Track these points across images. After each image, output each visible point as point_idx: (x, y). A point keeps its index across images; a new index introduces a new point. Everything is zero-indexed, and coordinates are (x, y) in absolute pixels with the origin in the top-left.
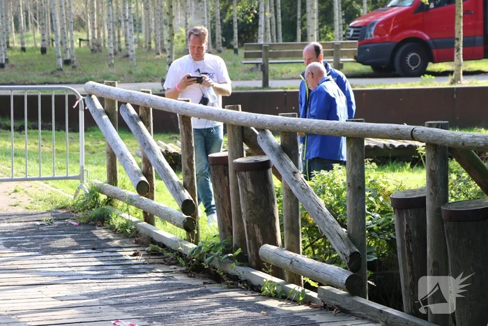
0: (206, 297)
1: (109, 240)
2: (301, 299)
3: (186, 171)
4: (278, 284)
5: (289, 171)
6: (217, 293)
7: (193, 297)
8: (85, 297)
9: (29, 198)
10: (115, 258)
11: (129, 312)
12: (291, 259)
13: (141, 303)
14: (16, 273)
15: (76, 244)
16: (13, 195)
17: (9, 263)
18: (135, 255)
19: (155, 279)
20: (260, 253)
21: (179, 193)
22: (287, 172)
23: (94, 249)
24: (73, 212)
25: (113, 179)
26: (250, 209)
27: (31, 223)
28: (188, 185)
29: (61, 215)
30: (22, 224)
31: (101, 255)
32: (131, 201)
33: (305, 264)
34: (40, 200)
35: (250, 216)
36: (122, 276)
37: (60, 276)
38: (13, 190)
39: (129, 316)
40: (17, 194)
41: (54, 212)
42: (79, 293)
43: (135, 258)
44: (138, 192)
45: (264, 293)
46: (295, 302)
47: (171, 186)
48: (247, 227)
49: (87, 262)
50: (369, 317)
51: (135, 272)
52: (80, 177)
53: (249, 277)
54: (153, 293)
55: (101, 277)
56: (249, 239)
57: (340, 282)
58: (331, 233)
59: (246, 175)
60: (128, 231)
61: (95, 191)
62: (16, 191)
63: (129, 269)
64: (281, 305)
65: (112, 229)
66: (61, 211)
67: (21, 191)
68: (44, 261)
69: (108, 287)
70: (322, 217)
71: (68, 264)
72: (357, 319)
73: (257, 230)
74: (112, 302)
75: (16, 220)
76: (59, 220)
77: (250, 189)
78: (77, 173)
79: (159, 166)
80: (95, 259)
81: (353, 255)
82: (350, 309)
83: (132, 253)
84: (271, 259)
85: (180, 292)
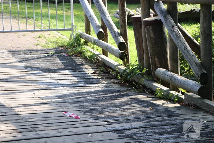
0: (124, 98)
1: (82, 64)
2: (176, 100)
3: (122, 26)
4: (165, 91)
5: (170, 25)
6: (132, 95)
7: (117, 98)
8: (57, 97)
9: (46, 41)
10: (83, 75)
11: (76, 106)
12: (171, 77)
13: (86, 101)
14: (25, 83)
15: (63, 67)
16: (38, 39)
17: (24, 77)
18: (93, 73)
19: (101, 87)
20: (156, 73)
21: (117, 38)
22: (169, 26)
23: (72, 70)
24: (66, 48)
25: (88, 30)
26: (152, 47)
27: (43, 55)
28: (123, 34)
29: (60, 50)
30: (38, 55)
31: (75, 73)
32: (95, 43)
33: (178, 79)
34: (51, 42)
35: (152, 51)
36: (83, 85)
37: (48, 85)
38: (38, 36)
39: (75, 109)
40: (40, 38)
41: (56, 49)
42: (55, 95)
43: (93, 75)
44: (98, 37)
45: (157, 96)
46: (173, 101)
47: (113, 34)
48: (151, 58)
49: (67, 77)
50: (211, 111)
51: (92, 83)
52: (71, 29)
53: (151, 87)
54: (95, 95)
55: (71, 86)
56: (152, 65)
57: (195, 90)
58: (191, 62)
59: (150, 27)
60: (93, 59)
61: (79, 37)
62: (40, 37)
63: (89, 81)
64: (164, 104)
65: (85, 58)
66: (60, 48)
67: (43, 37)
68: (43, 76)
69: (73, 92)
70: (186, 52)
71: (55, 78)
72: (204, 112)
73: (157, 60)
74: (70, 101)
75: (35, 53)
76: (58, 53)
77: (152, 36)
78: (70, 27)
79: (107, 23)
80: (71, 75)
81: (203, 75)
82: (201, 106)
83: (92, 72)
84: (161, 77)
85: (111, 95)
